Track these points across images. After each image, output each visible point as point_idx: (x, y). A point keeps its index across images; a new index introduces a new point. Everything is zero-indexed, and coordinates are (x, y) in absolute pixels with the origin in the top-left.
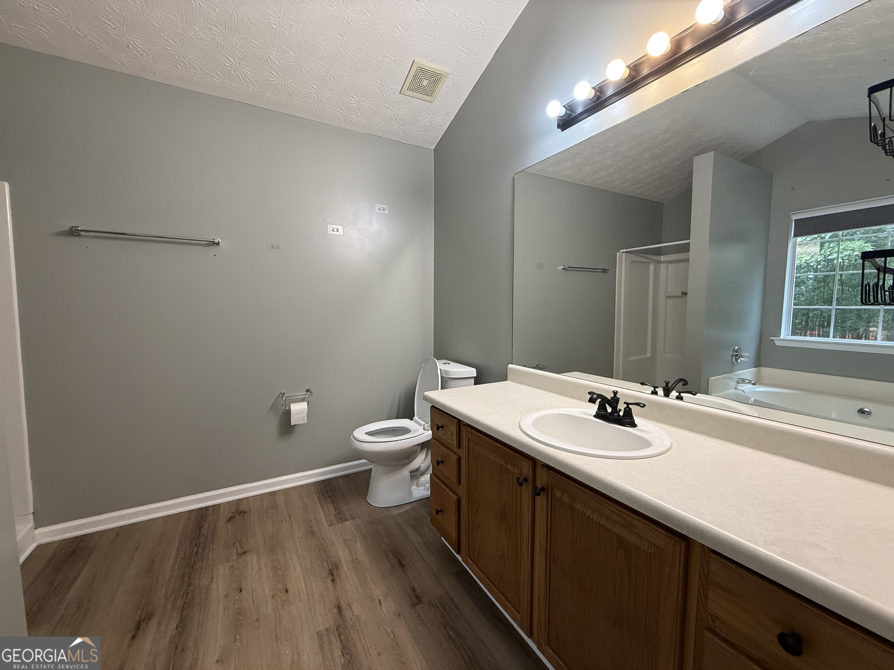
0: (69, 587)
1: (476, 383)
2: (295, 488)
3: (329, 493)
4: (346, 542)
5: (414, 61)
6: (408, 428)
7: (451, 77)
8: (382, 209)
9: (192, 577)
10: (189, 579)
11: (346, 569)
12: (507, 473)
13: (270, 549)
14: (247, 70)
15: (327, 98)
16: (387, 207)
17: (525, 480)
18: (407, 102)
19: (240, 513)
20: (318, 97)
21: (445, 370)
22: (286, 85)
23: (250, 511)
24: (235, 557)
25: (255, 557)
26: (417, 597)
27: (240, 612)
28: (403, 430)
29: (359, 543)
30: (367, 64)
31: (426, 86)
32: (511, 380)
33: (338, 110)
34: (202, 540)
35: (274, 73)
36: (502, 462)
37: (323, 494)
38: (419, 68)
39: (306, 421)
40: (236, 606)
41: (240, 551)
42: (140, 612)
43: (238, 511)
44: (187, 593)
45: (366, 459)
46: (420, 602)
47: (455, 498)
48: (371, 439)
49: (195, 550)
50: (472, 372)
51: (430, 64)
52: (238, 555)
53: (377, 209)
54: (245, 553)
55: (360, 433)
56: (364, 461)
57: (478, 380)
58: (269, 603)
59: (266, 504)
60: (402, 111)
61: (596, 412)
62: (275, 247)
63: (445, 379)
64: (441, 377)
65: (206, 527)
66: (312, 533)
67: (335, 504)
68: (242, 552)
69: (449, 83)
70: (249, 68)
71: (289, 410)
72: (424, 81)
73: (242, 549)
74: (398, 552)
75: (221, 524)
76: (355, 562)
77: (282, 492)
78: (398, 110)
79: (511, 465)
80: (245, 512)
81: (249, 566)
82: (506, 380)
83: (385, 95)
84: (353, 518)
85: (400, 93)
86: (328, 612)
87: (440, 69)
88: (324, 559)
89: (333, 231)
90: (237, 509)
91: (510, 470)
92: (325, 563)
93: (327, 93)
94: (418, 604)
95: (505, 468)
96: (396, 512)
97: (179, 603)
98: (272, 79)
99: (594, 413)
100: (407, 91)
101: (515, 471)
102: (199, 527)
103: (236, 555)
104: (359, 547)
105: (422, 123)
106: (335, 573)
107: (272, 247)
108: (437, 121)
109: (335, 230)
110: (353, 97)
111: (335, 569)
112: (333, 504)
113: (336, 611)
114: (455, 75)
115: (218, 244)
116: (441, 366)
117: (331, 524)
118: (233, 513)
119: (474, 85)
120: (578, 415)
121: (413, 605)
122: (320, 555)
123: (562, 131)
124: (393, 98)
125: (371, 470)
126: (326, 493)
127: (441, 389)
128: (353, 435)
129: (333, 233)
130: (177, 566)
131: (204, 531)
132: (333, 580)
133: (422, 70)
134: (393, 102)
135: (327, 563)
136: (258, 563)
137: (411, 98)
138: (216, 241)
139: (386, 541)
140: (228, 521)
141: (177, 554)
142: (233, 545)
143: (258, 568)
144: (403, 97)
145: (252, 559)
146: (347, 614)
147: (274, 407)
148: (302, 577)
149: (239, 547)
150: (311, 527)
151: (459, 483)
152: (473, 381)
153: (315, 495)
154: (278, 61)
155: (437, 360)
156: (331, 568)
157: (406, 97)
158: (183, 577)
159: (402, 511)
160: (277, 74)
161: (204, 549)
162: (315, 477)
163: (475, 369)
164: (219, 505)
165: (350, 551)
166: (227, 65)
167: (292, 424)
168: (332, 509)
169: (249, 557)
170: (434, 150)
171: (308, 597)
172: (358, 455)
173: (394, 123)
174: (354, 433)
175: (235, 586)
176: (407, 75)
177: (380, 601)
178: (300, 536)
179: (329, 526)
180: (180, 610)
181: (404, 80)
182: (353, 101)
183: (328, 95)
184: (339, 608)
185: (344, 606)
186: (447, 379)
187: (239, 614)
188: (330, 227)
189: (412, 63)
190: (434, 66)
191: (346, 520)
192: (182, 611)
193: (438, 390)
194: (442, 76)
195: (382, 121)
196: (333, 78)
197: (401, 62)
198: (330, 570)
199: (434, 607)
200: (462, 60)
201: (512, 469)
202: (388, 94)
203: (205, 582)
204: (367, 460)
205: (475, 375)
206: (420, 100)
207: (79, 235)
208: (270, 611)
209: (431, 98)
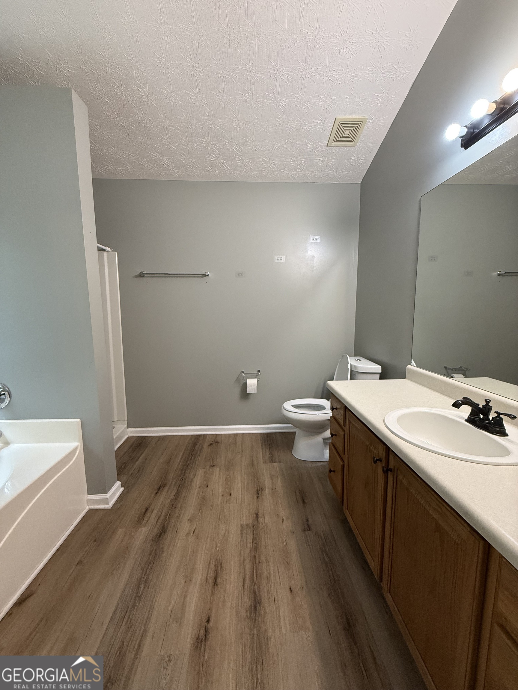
0: (137, 460)
1: (381, 378)
2: (249, 434)
3: (269, 442)
4: (272, 477)
5: (336, 119)
6: (324, 406)
7: (370, 121)
8: (314, 240)
9: (186, 471)
10: (185, 472)
11: (267, 492)
12: (370, 451)
13: (227, 467)
14: (223, 160)
15: (273, 164)
16: (319, 237)
17: (380, 460)
18: (334, 152)
19: (216, 443)
20: (268, 166)
21: (354, 366)
22: (247, 163)
23: (222, 443)
24: (208, 467)
25: (218, 469)
26: (308, 525)
27: (204, 498)
28: (321, 407)
29: (279, 479)
30: (300, 132)
31: (348, 135)
32: (410, 379)
33: (282, 170)
34: (195, 453)
35: (239, 157)
36: (368, 443)
37: (265, 442)
38: (340, 123)
39: (256, 392)
40: (203, 494)
41: (211, 464)
42: (161, 482)
43: (215, 441)
44: (182, 480)
45: (291, 424)
46: (310, 530)
47: (342, 463)
48: (294, 410)
49: (190, 457)
50: (378, 368)
51: (350, 116)
52: (210, 466)
53: (311, 239)
54: (214, 466)
55: (288, 405)
56: (290, 425)
57: (383, 376)
58: (220, 499)
59: (231, 441)
60: (331, 159)
61: (468, 417)
62: (240, 275)
63: (354, 372)
64: (351, 370)
65: (198, 446)
66: (253, 465)
67: (271, 450)
68: (212, 465)
69: (368, 126)
70: (225, 158)
71: (246, 383)
72: (346, 131)
73: (213, 463)
74: (304, 493)
75: (205, 446)
76: (274, 490)
77: (241, 435)
78: (327, 159)
79: (373, 447)
80: (218, 442)
81: (214, 474)
82: (404, 378)
83: (315, 151)
84: (280, 462)
85: (327, 146)
86: (250, 515)
87: (360, 118)
88: (256, 483)
89: (278, 260)
90: (215, 439)
91: (372, 450)
92: (256, 486)
93: (274, 161)
94: (308, 530)
95: (369, 448)
96: (309, 465)
97: (178, 483)
98: (238, 162)
99: (466, 418)
100: (332, 143)
101: (375, 452)
102: (194, 445)
103: (209, 466)
104: (279, 483)
105: (348, 165)
106: (260, 493)
107: (239, 275)
108: (361, 160)
109: (280, 259)
110: (292, 159)
111: (260, 491)
112: (270, 450)
113: (255, 516)
114: (373, 118)
115: (208, 275)
116: (352, 361)
117: (265, 462)
118: (213, 441)
119: (393, 121)
120: (450, 416)
121: (304, 530)
122: (254, 480)
123: (465, 150)
124: (322, 152)
125: (295, 432)
126: (267, 442)
127: (351, 379)
128: (283, 406)
129: (278, 261)
130: (180, 464)
131: (196, 448)
132: (258, 497)
133: (344, 124)
134: (322, 154)
135: (257, 485)
136: (219, 474)
137: (336, 147)
138: (207, 274)
139: (298, 483)
140: (209, 446)
141: (182, 458)
142: (209, 460)
143: (219, 477)
144: (330, 148)
145: (216, 470)
146: (261, 520)
147: (238, 380)
148: (240, 489)
149: (211, 462)
150: (253, 461)
151: (344, 454)
152: (378, 376)
153: (260, 441)
154: (240, 148)
155: (349, 356)
156: (259, 489)
157: (333, 147)
158: (182, 470)
159: (314, 465)
160: (241, 157)
161: (195, 458)
162: (261, 430)
163: (380, 367)
164: (207, 435)
165: (273, 483)
166: (212, 160)
167: (247, 392)
168: (268, 453)
169: (215, 469)
170: (361, 184)
171: (241, 503)
172: (287, 420)
173: (325, 170)
174: (284, 405)
175: (205, 483)
176: (331, 131)
177: (283, 519)
178: (245, 464)
179: (263, 463)
180: (178, 487)
181: (330, 135)
182: (292, 162)
183: (274, 162)
184: (257, 515)
185: (260, 515)
186: (356, 372)
187: (204, 499)
188: (276, 257)
189: (334, 120)
190: (353, 117)
191: (275, 462)
192: (179, 488)
193: (347, 380)
194: (361, 123)
195: (316, 170)
196: (277, 149)
197: (325, 123)
198: (258, 491)
199: (318, 536)
200: (378, 104)
201: (373, 450)
202: (317, 149)
203: (191, 476)
204: (293, 425)
205: (380, 372)
206: (344, 147)
207: (144, 276)
208: (219, 503)
209: (353, 143)
